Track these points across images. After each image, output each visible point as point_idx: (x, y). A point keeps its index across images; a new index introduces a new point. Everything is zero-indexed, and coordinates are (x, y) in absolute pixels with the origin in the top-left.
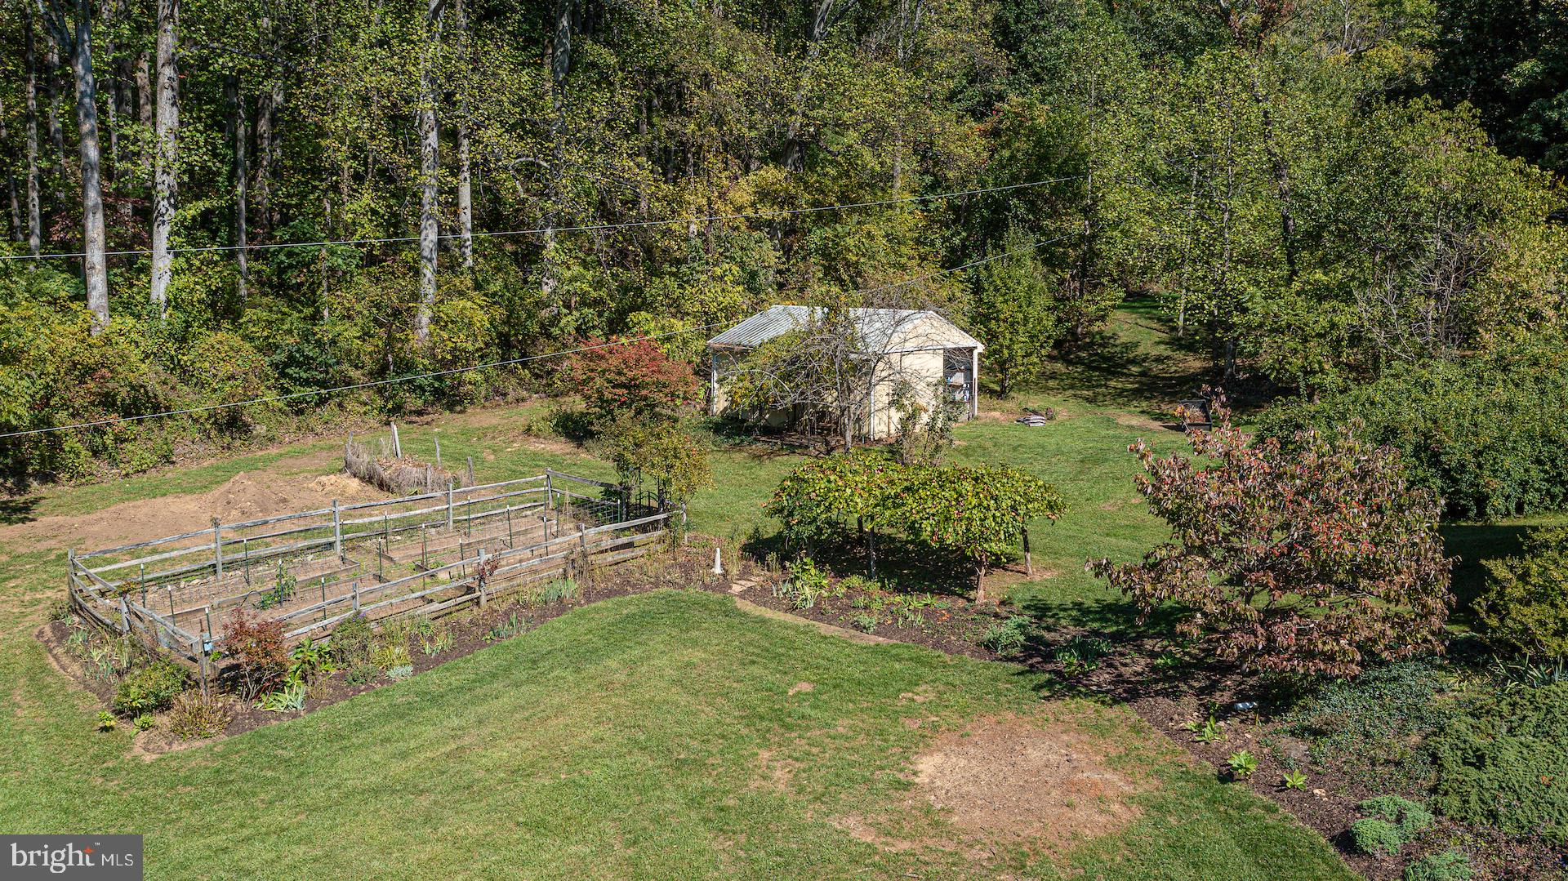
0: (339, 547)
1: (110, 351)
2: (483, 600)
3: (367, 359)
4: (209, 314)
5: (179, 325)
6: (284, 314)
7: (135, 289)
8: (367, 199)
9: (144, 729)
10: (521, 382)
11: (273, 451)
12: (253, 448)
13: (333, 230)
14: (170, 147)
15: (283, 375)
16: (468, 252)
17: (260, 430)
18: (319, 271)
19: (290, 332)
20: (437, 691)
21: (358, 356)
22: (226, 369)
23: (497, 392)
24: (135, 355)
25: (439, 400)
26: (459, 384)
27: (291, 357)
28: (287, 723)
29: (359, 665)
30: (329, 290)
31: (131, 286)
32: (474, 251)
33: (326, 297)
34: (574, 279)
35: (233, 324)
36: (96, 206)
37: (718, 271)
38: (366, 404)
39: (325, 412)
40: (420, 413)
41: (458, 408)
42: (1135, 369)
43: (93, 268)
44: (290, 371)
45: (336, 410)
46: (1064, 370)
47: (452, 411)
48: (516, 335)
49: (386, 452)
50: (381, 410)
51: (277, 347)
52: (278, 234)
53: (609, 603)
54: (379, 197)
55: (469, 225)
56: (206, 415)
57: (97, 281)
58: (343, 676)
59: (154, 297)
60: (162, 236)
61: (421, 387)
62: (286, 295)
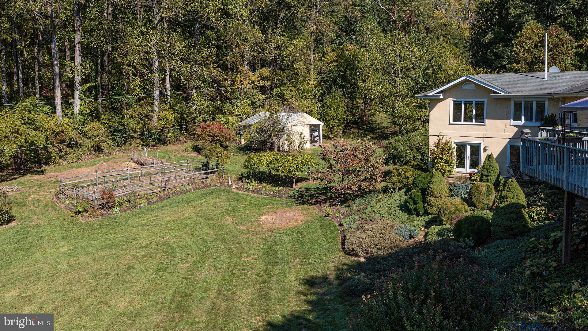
0: (129, 179)
1: (63, 128)
2: (166, 190)
3: (138, 130)
4: (91, 117)
5: (82, 121)
6: (113, 117)
7: (69, 110)
8: (137, 81)
9: (81, 216)
10: (185, 137)
11: (111, 157)
12: (105, 156)
13: (127, 91)
14: (79, 68)
15: (113, 135)
16: (169, 97)
17: (107, 151)
18: (123, 104)
19: (115, 122)
20: (153, 209)
21: (135, 129)
22: (96, 133)
23: (178, 140)
24: (70, 129)
25: (160, 142)
26: (166, 138)
27: (115, 129)
28: (116, 215)
29: (133, 203)
30: (126, 109)
31: (67, 109)
32: (171, 97)
33: (125, 111)
34: (202, 105)
35: (98, 120)
36: (58, 86)
37: (243, 102)
38: (138, 144)
39: (125, 146)
40: (154, 146)
41: (166, 145)
42: (379, 131)
43: (57, 104)
44: (115, 134)
45: (129, 145)
46: (357, 132)
47: (164, 145)
48: (183, 122)
49: (143, 156)
50: (142, 145)
51: (111, 127)
52: (111, 93)
53: (199, 190)
54: (141, 81)
55: (169, 89)
56: (91, 146)
57: (59, 108)
58: (130, 206)
59: (75, 112)
60: (77, 94)
61: (154, 139)
62: (113, 111)
